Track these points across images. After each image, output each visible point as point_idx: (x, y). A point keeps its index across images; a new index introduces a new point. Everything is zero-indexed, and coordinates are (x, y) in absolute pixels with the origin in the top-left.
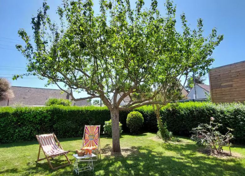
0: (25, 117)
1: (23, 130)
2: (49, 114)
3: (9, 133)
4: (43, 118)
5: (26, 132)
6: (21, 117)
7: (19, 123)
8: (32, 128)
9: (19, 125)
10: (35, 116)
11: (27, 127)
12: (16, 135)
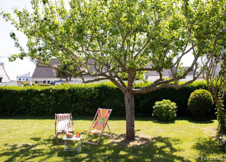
0: (77, 94)
1: (78, 106)
2: (97, 91)
3: (67, 107)
4: (92, 96)
5: (80, 107)
6: (74, 94)
7: (74, 99)
8: (84, 104)
9: (74, 101)
10: (85, 93)
11: (81, 103)
12: (73, 110)
